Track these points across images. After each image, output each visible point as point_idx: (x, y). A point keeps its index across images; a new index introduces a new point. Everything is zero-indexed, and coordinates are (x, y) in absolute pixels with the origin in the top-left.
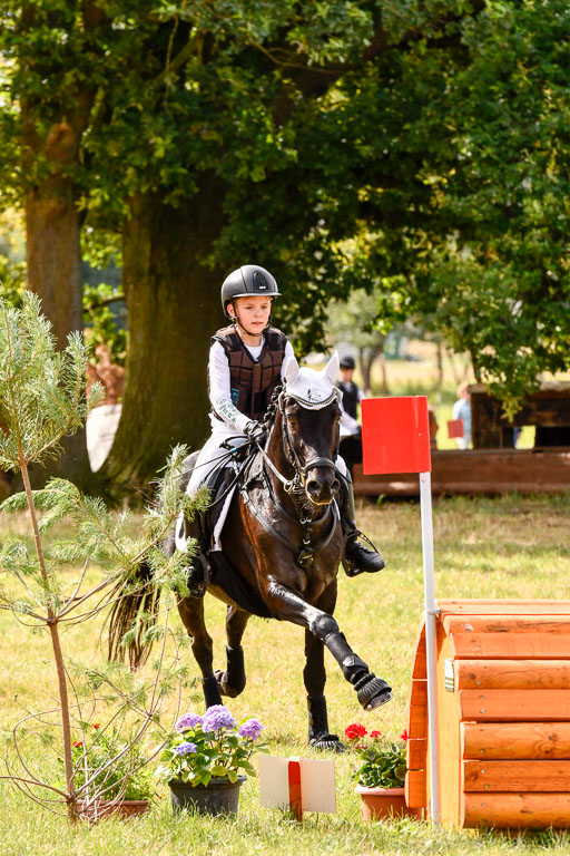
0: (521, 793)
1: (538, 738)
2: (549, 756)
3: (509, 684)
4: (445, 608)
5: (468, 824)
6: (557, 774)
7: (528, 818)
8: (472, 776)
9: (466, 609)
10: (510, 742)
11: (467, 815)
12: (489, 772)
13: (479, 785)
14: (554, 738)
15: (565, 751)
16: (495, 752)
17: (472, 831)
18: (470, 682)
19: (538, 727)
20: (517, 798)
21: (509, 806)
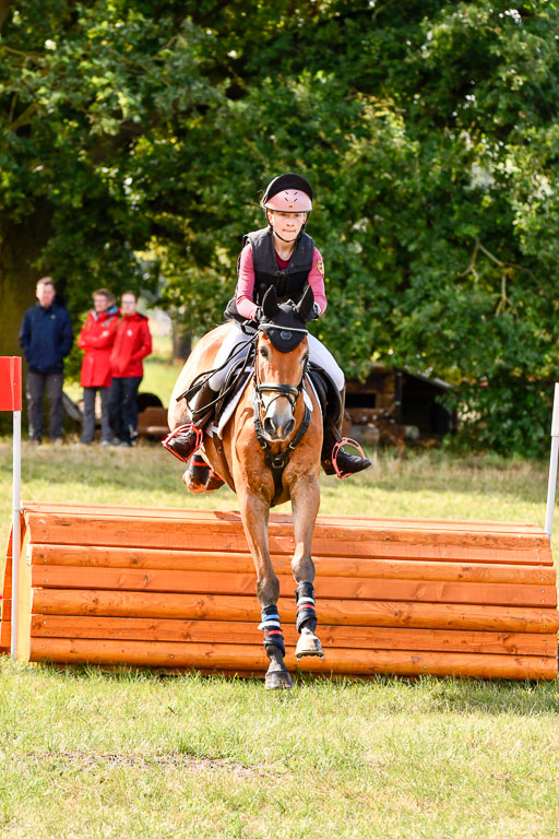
0: (71, 639)
1: (85, 601)
2: (92, 614)
3: (68, 562)
4: (28, 507)
5: (32, 659)
6: (96, 626)
7: (74, 656)
8: (36, 625)
9: (43, 509)
10: (65, 603)
11: (32, 653)
12: (49, 623)
13: (42, 632)
14: (96, 601)
15: (103, 611)
16: (54, 610)
17: (36, 664)
18: (39, 560)
19: (86, 593)
20: (68, 642)
21: (62, 648)
